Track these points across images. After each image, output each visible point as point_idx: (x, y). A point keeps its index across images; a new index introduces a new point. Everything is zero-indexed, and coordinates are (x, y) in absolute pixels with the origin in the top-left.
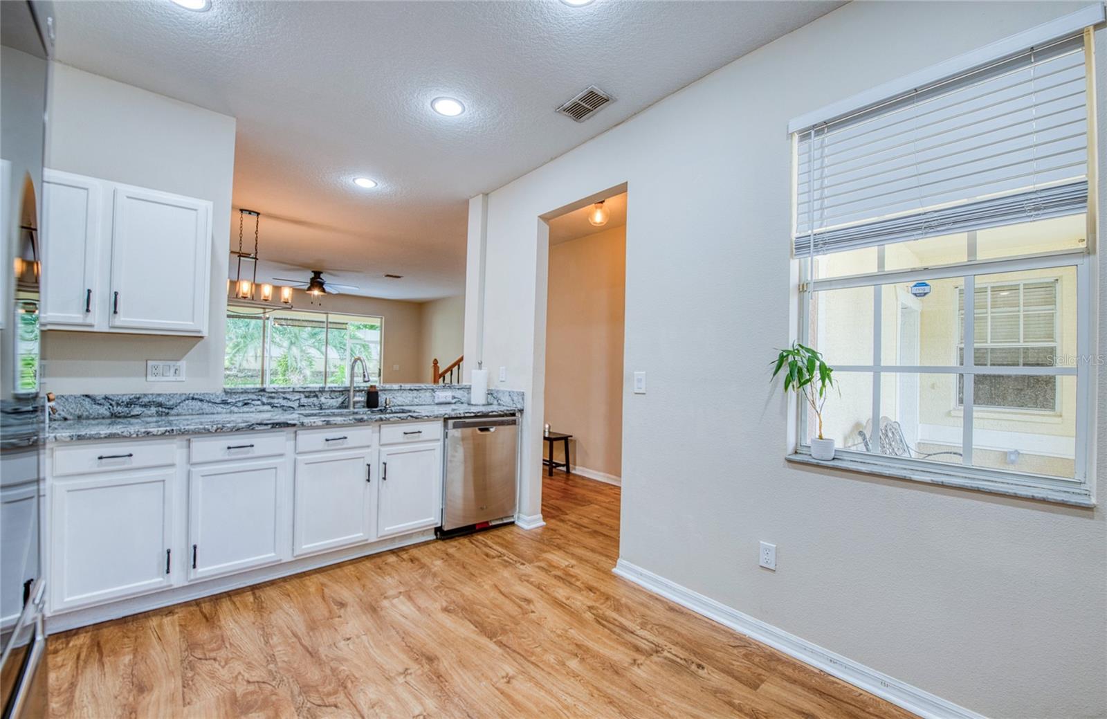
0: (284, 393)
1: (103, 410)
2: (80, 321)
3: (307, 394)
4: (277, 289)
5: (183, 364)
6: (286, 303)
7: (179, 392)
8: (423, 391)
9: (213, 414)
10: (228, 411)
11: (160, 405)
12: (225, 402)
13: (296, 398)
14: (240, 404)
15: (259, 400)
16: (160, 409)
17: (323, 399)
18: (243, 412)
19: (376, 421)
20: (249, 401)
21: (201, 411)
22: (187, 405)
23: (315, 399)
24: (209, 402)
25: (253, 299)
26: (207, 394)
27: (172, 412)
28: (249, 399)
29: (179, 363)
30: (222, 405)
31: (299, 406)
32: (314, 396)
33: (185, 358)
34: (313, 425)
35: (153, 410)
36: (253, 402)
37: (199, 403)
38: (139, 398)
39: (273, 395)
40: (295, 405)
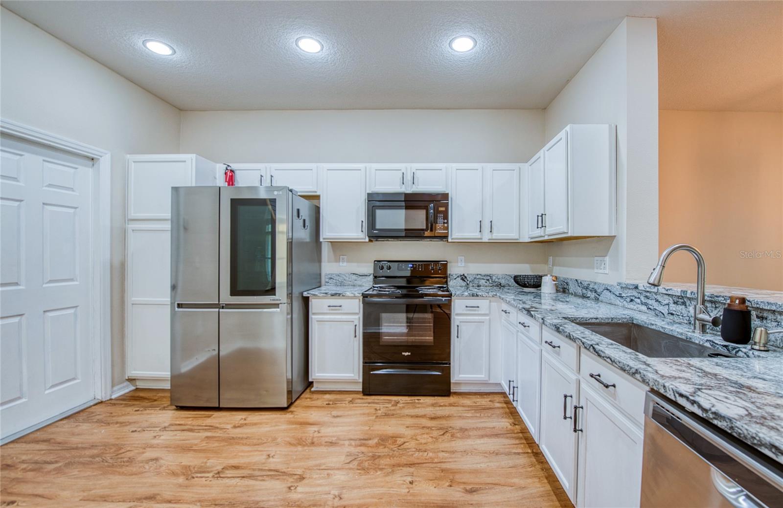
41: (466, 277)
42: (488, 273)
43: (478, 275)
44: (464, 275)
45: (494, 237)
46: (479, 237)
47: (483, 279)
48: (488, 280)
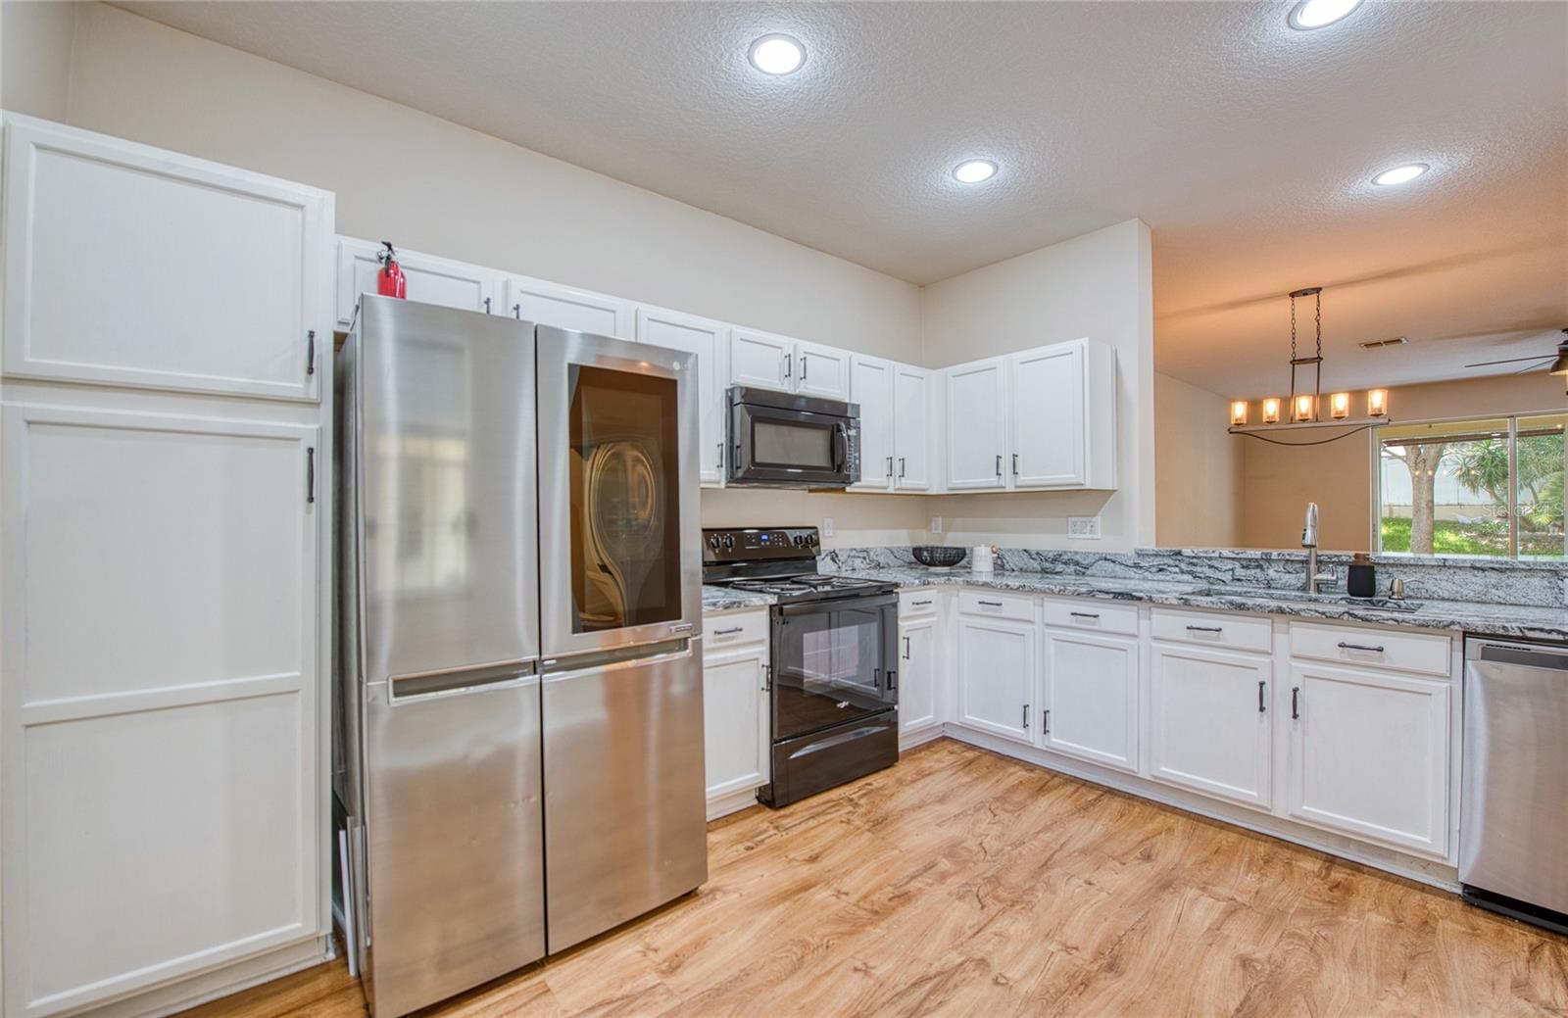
0: (1210, 559)
1: (1036, 565)
2: (995, 484)
3: (1244, 563)
4: (1359, 395)
5: (1098, 520)
6: (1377, 415)
7: (1093, 551)
8: (1518, 574)
9: (1125, 578)
10: (1142, 577)
11: (1077, 563)
12: (1137, 566)
13: (1227, 568)
14: (1154, 569)
15: (1177, 566)
16: (1078, 568)
17: (1271, 573)
18: (1158, 581)
19: (1271, 611)
20: (1165, 567)
21: (1113, 575)
22: (1101, 566)
23: (1258, 570)
24: (1121, 564)
25: (1317, 421)
26: (1119, 554)
27: (1088, 572)
28: (1164, 564)
29: (1094, 519)
30: (1134, 569)
31: (1233, 580)
32: (1257, 567)
33: (1100, 513)
34: (1165, 602)
35: (1072, 568)
36: (1170, 569)
37: (1112, 565)
38: (1061, 555)
39: (1195, 560)
40: (1227, 577)
41: (837, 556)
42: (865, 546)
43: (852, 550)
44: (834, 552)
45: (904, 486)
46: (885, 484)
47: (859, 557)
48: (864, 558)
